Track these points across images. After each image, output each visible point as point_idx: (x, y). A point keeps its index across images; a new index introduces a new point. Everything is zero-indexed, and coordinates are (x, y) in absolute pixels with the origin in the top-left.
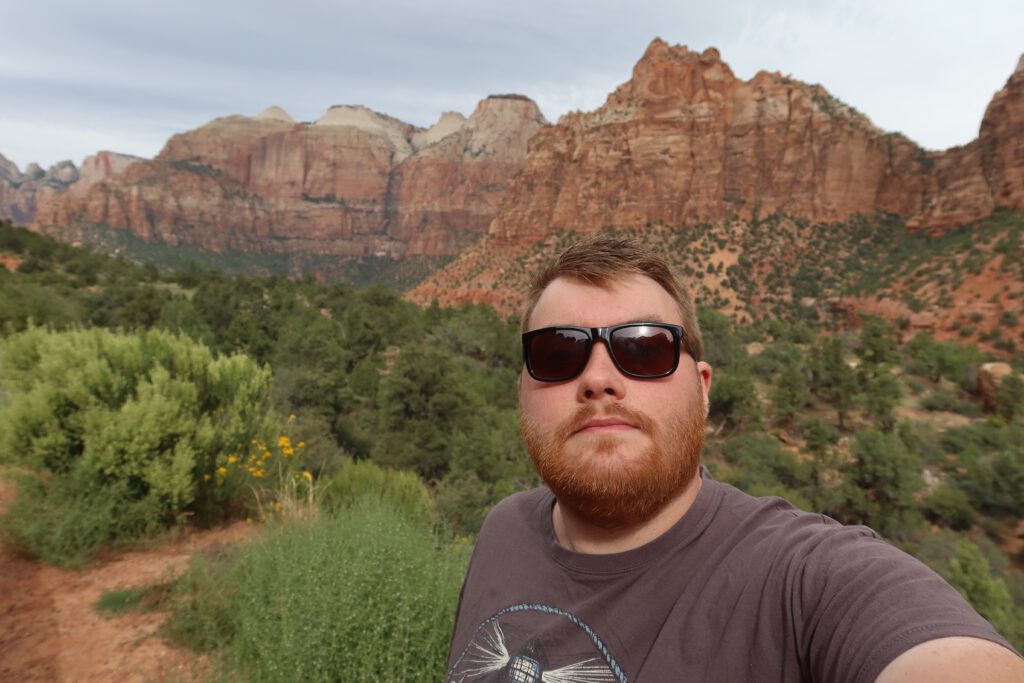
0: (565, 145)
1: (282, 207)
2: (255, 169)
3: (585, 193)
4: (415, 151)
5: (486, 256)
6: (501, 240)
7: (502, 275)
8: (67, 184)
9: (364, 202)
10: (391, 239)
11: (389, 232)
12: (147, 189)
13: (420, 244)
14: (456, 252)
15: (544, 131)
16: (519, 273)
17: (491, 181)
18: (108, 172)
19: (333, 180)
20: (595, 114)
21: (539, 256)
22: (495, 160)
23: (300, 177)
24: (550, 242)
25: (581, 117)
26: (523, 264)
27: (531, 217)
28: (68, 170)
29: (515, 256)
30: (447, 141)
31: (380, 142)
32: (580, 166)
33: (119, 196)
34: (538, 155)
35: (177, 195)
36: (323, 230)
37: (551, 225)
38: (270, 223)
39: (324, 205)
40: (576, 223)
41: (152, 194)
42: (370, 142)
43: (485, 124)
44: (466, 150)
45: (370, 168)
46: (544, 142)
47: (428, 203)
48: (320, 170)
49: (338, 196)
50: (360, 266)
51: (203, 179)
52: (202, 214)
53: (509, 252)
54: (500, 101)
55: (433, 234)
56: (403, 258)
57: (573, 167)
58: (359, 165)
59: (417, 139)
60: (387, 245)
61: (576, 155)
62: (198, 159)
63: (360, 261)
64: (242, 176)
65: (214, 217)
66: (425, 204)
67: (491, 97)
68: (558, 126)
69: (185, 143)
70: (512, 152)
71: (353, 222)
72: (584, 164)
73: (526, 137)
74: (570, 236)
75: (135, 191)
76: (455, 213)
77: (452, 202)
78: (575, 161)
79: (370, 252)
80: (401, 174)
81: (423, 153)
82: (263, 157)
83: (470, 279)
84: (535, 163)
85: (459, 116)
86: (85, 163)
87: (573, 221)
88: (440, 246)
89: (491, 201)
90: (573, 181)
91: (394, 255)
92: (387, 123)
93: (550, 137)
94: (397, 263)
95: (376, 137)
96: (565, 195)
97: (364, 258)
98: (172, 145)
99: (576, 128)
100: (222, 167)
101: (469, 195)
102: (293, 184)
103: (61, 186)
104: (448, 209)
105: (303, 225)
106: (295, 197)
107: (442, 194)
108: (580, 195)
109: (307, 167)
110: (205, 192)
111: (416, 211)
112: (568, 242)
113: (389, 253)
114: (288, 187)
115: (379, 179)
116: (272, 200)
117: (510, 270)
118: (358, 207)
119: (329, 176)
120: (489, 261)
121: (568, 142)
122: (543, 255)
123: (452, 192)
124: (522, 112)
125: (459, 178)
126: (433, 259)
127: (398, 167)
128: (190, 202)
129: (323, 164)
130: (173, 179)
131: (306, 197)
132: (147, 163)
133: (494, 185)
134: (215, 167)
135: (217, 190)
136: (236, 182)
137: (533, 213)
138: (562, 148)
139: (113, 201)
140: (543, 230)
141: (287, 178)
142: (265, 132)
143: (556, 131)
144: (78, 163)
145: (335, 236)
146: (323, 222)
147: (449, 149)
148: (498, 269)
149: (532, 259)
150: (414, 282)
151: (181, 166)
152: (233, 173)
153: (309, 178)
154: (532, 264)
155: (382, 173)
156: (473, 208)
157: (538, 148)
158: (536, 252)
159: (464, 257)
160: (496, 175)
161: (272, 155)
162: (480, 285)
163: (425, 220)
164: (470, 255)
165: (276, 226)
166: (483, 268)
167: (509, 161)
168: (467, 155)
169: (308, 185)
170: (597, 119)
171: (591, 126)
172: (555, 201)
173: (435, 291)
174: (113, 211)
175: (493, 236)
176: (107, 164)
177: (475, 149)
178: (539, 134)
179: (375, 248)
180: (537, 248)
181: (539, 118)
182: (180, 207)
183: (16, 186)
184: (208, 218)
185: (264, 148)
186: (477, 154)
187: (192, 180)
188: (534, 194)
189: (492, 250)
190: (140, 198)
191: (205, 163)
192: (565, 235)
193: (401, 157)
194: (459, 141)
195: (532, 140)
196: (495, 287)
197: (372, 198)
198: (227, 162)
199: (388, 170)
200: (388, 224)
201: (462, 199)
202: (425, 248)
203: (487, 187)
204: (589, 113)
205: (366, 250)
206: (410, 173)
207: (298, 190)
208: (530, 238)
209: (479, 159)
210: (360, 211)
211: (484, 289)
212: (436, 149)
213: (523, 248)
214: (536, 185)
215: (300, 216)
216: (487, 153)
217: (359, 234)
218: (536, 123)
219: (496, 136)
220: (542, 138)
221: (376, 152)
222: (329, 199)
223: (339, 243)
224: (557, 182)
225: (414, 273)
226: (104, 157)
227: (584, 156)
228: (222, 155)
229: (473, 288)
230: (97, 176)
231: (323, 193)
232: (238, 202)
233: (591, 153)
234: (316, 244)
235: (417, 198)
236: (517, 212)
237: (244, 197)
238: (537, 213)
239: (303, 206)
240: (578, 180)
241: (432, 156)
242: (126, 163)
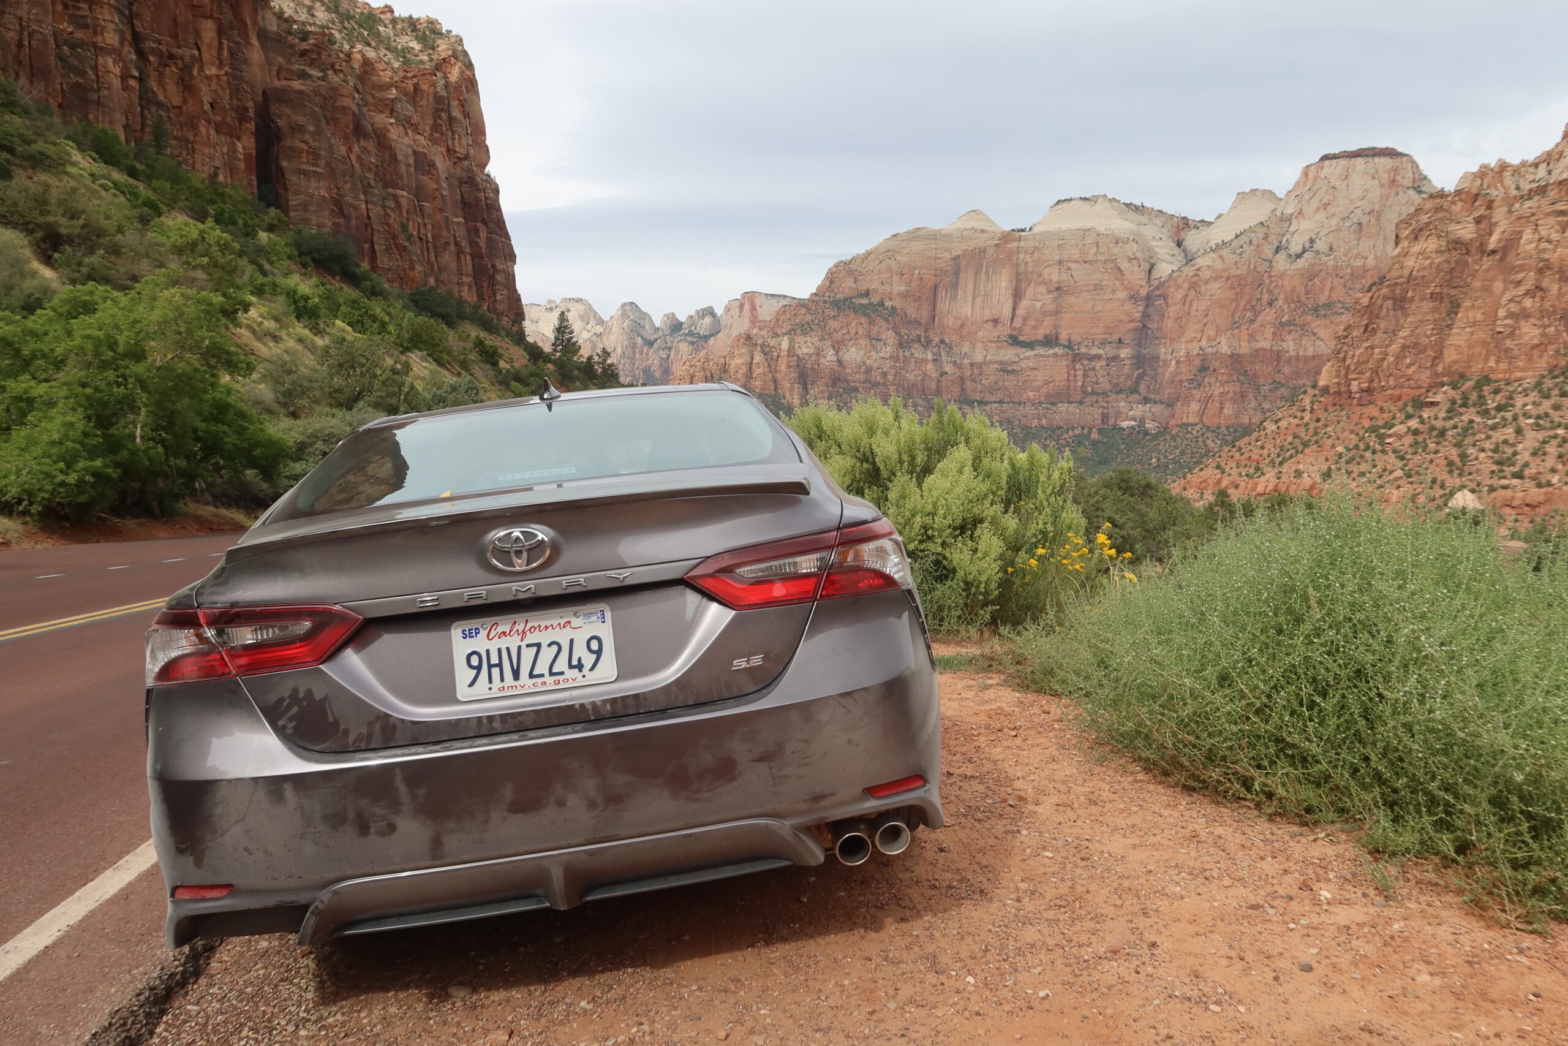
0: (1472, 227)
1: (979, 357)
2: (943, 305)
3: (1513, 307)
4: (1189, 259)
5: (1312, 426)
6: (1340, 396)
7: (1340, 456)
8: (706, 338)
9: (1103, 343)
10: (1146, 400)
11: (1142, 388)
12: (799, 339)
13: (1195, 407)
14: (1256, 420)
15: (1429, 205)
16: (1374, 452)
17: (1323, 299)
18: (754, 320)
19: (1057, 312)
20: (1536, 165)
21: (1414, 423)
22: (1331, 263)
23: (1007, 311)
24: (1438, 398)
25: (1507, 174)
26: (1381, 438)
27: (1399, 357)
28: (708, 320)
29: (1367, 424)
30: (1244, 239)
31: (1132, 249)
32: (1502, 259)
33: (766, 350)
34: (1416, 248)
35: (837, 347)
36: (1038, 389)
37: (1440, 369)
38: (962, 380)
39: (1041, 351)
40: (1492, 363)
41: (805, 347)
42: (1116, 250)
43: (1315, 204)
44: (1277, 250)
45: (1114, 291)
46: (1428, 224)
47: (1209, 340)
48: (1037, 299)
49: (1063, 336)
50: (1094, 443)
51: (872, 323)
52: (869, 370)
53: (1355, 418)
54: (1342, 162)
55: (1217, 391)
56: (1164, 429)
57: (1487, 262)
58: (1098, 287)
59: (1193, 240)
60: (1139, 410)
61: (1493, 242)
62: (867, 294)
63: (1095, 436)
64: (924, 315)
65: (885, 374)
66: (1204, 343)
67: (1326, 158)
68: (1458, 192)
69: (850, 273)
70: (1365, 245)
71: (1085, 376)
72: (1511, 257)
73: (1391, 219)
74: (1479, 386)
75: (785, 344)
76: (1257, 354)
77: (1252, 337)
78: (1493, 252)
79: (1111, 422)
80: (1165, 297)
81: (1200, 262)
82: (955, 286)
83: (1281, 464)
84: (1410, 262)
85: (1269, 194)
86: (728, 309)
87: (1486, 359)
88: (1228, 410)
89: (1322, 333)
90: (1487, 289)
91: (1149, 425)
92: (1144, 219)
93: (1440, 215)
94: (1155, 437)
95: (1126, 242)
96: (1471, 313)
97: (1100, 431)
98: (831, 278)
99: (1497, 193)
100: (897, 303)
101: (1282, 324)
102: (996, 321)
103: (699, 340)
104: (1245, 348)
105: (1010, 382)
106: (998, 340)
107: (1234, 325)
108: (1502, 313)
109: (1017, 296)
110: (875, 339)
111: (1188, 355)
112: (1474, 396)
113: (1142, 422)
114: (989, 326)
115: (1129, 306)
116: (966, 348)
117: (1356, 447)
118: (1094, 351)
119: (1052, 307)
120: (1316, 433)
121: (1478, 221)
122: (1422, 422)
123: (1252, 321)
124: (1385, 178)
125: (1266, 297)
126: (1216, 430)
127: (1161, 285)
128: (853, 354)
129: (1042, 289)
130: (833, 324)
131: (1014, 341)
132: (802, 303)
133: (1328, 305)
134: (888, 304)
135: (889, 336)
136: (917, 323)
137: (1404, 347)
138: (1466, 231)
139: (758, 358)
140: (1425, 377)
141: (988, 314)
142: (958, 248)
143: (1453, 203)
144: (719, 311)
145: (1054, 399)
146: (1039, 377)
147: (1249, 250)
148: (1333, 446)
149: (1400, 428)
150: (1183, 468)
151: (843, 305)
152: (913, 313)
153: (1020, 311)
154: (1400, 437)
155: (1133, 298)
156: (1290, 345)
157: (1416, 237)
158: (1409, 417)
159: (1270, 427)
160: (1332, 289)
161: (967, 280)
162: (1298, 474)
163: (1203, 369)
164: (1283, 424)
165: (969, 385)
166: (1306, 445)
167: (1358, 263)
168: (1281, 257)
169: (1018, 323)
170: (1542, 171)
171: (1526, 187)
172: (1450, 327)
173: (1219, 482)
174: (757, 371)
175: (1325, 390)
176: (753, 308)
177: (1295, 248)
178: (1418, 211)
179: (1118, 414)
180: (1410, 409)
181: (1419, 182)
182: (840, 362)
183: (650, 344)
184: (876, 376)
185: (957, 273)
186: (1299, 256)
187: (857, 324)
188: (1407, 316)
189: (1322, 416)
190: (791, 351)
191: (875, 300)
192: (1470, 384)
193: (1164, 270)
194: (1266, 238)
195: (1406, 222)
196: (1327, 475)
197: (1116, 337)
198: (904, 296)
199: (1143, 292)
200: (1141, 377)
201: (1269, 330)
202: (1202, 413)
203: (1316, 309)
204: (1524, 164)
205: (1105, 417)
206: (1180, 295)
207: (1004, 331)
208: (1397, 392)
209: (1301, 263)
210: (1098, 357)
211: (1306, 481)
212: (1225, 252)
213: (1382, 410)
214: (1412, 299)
215: (1006, 369)
216: (1318, 253)
217: (1093, 393)
218: (1412, 192)
219: (1334, 222)
220: (1424, 218)
221: (1124, 265)
222: (1050, 341)
223: (1063, 407)
224: (1453, 292)
225: (1183, 453)
226: (750, 298)
227: (1511, 242)
228: (899, 287)
229: (1284, 478)
230: (741, 325)
231: (1040, 334)
232: (917, 352)
233: (1527, 235)
234: (1029, 410)
235: (1190, 334)
236: (1372, 348)
237: (927, 344)
238: (1413, 347)
239: (1009, 354)
240: (1498, 286)
241: (1219, 265)
242: (776, 306)
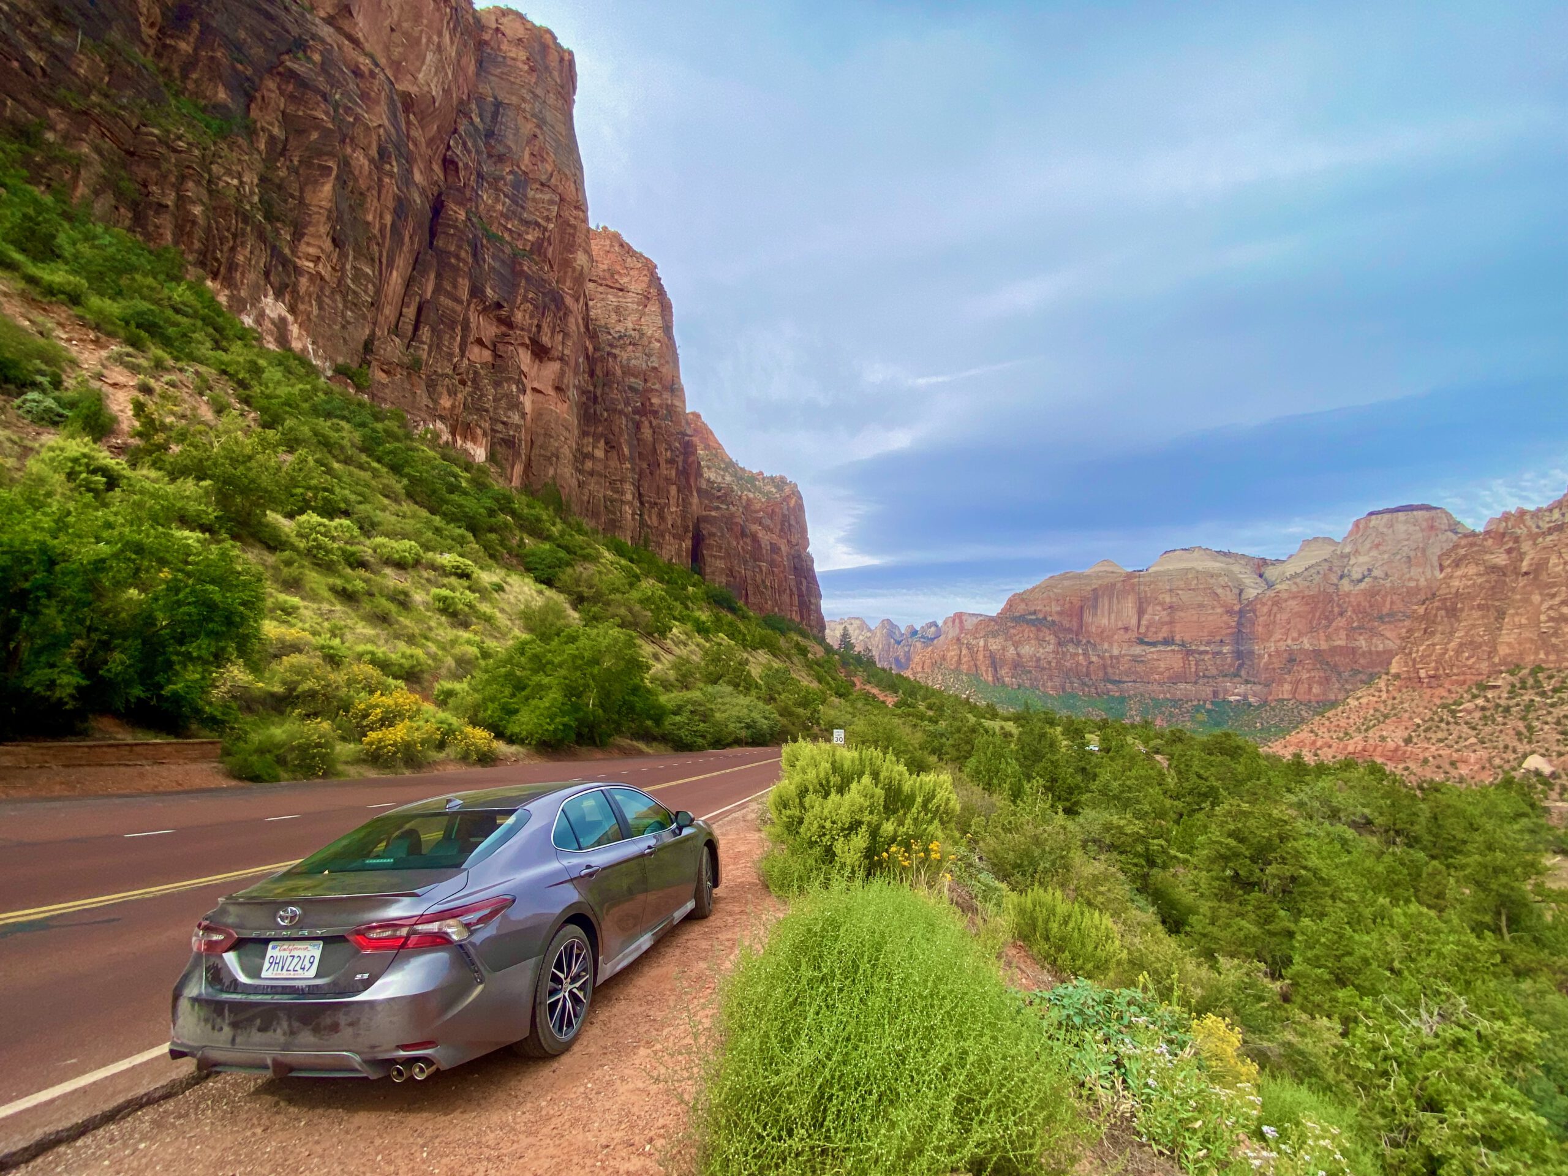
0: (1504, 556)
1: (1116, 652)
2: (1088, 618)
3: (1552, 613)
4: (1270, 586)
5: (1390, 702)
6: (1413, 681)
7: (1419, 726)
8: (932, 639)
9: (1208, 643)
10: (1247, 682)
11: (1243, 673)
12: (991, 640)
13: (1287, 687)
14: (1341, 696)
15: (1463, 542)
16: (1448, 723)
17: (1385, 611)
18: (962, 629)
19: (1171, 623)
20: (1550, 510)
21: (1480, 702)
22: (1388, 585)
23: (1134, 621)
24: (1499, 683)
25: (1527, 517)
26: (1453, 713)
27: (1458, 652)
28: (933, 629)
29: (1438, 702)
30: (1312, 571)
31: (1223, 580)
32: (1536, 578)
33: (969, 647)
34: (1459, 573)
35: (1016, 645)
36: (1161, 673)
37: (1496, 660)
38: (1105, 667)
39: (1162, 648)
40: (1542, 656)
41: (995, 645)
42: (1212, 581)
43: (1368, 545)
44: (1341, 577)
45: (1213, 608)
46: (1465, 556)
47: (1293, 640)
48: (1155, 614)
49: (1178, 638)
50: (1208, 711)
51: (1039, 630)
52: (1038, 660)
53: (1427, 697)
54: (1387, 516)
55: (1305, 676)
56: (1265, 703)
57: (1522, 582)
58: (1201, 606)
59: (1271, 573)
60: (1242, 689)
61: (1525, 566)
62: (1035, 613)
63: (1208, 706)
64: (1075, 625)
65: (1049, 663)
66: (1289, 642)
67: (1371, 514)
68: (1487, 532)
69: (1023, 600)
70: (1415, 572)
71: (1197, 665)
72: (1544, 577)
73: (1434, 552)
74: (1534, 672)
75: (982, 643)
76: (1334, 650)
77: (1328, 638)
78: (1526, 574)
79: (1221, 696)
80: (1254, 611)
81: (1279, 587)
82: (1095, 607)
83: (1366, 730)
84: (1456, 583)
85: (1329, 541)
86: (945, 623)
87: (1537, 653)
88: (1316, 689)
89: (1388, 634)
90: (1527, 601)
91: (1251, 699)
92: (1231, 560)
93: (1475, 549)
94: (1258, 708)
95: (1220, 575)
96: (1515, 618)
97: (1212, 703)
98: (1011, 604)
99: (1521, 531)
100: (1056, 618)
101: (1354, 629)
102: (1126, 629)
103: (929, 641)
104: (1324, 646)
105: (1140, 668)
106: (1129, 640)
107: (1312, 630)
108: (1543, 618)
109: (1141, 612)
110: (1041, 641)
111: (1277, 651)
112: (1530, 681)
113: (1245, 697)
114: (1122, 632)
115: (1225, 618)
116: (1106, 646)
117: (1432, 719)
118: (1202, 648)
119: (1167, 619)
120: (1393, 708)
121: (1509, 551)
122: (1487, 700)
123: (1328, 627)
124: (1424, 525)
125: (1336, 610)
126: (1308, 704)
127: (1250, 603)
128: (1027, 650)
129: (1159, 608)
130: (1012, 631)
131: (1141, 641)
132: (992, 619)
133: (1391, 614)
134: (1049, 619)
135: (1051, 639)
136: (1070, 630)
137: (1461, 645)
138: (1500, 559)
139: (964, 652)
140: (1484, 666)
141: (1120, 624)
142: (1096, 584)
143: (1485, 539)
144: (940, 623)
145: (1175, 679)
146: (1162, 665)
147: (1317, 579)
148: (1411, 718)
149: (1469, 706)
150: (1283, 731)
151: (1020, 620)
152: (1066, 624)
153: (1144, 622)
154: (1469, 712)
155: (1229, 612)
156: (1362, 643)
157: (1457, 564)
158: (1475, 697)
159: (1353, 703)
160: (1392, 603)
161: (1104, 603)
162: (1383, 739)
163: (1291, 660)
164: (1364, 701)
165: (1110, 670)
166: (1386, 717)
167: (1412, 584)
168: (1345, 581)
169: (1142, 630)
170: (1556, 515)
171: (1545, 526)
172: (1500, 629)
173: (1314, 742)
174: (964, 660)
175: (1397, 676)
176: (961, 622)
177: (1356, 576)
178: (1456, 547)
179: (1226, 692)
180: (1474, 691)
181: (1454, 527)
182: (1018, 654)
183: (899, 643)
184: (1044, 664)
185: (1096, 599)
186: (1360, 581)
187: (1028, 632)
188: (1460, 622)
189: (1398, 695)
190: (986, 647)
191: (1041, 616)
192: (1525, 671)
193: (1251, 593)
194: (1330, 569)
195: (1447, 554)
196: (1408, 741)
197: (1218, 638)
198: (1060, 613)
199: (1237, 608)
200: (1241, 666)
201: (1343, 634)
202: (1294, 692)
203: (1381, 618)
204: (1539, 510)
205: (1215, 693)
206: (1265, 610)
207: (1133, 635)
208: (1462, 678)
209: (1362, 586)
210: (1207, 652)
211: (1391, 745)
212: (1298, 580)
213: (1450, 691)
214: (1462, 610)
215: (1135, 659)
216: (1376, 578)
217: (1204, 676)
218: (1449, 534)
219: (1386, 556)
220: (1462, 552)
221: (1219, 591)
222: (1167, 642)
223: (1182, 686)
224: (1497, 603)
225: (1282, 720)
226: (959, 616)
227: (1540, 567)
228: (1056, 608)
229: (1371, 741)
230: (953, 633)
231: (1160, 637)
232: (1071, 649)
233: (1554, 560)
234: (1156, 687)
235: (1277, 636)
236: (1434, 645)
237: (1078, 644)
238: (1473, 645)
239: (1138, 650)
240: (1536, 598)
241: (1294, 589)
242: (975, 620)
